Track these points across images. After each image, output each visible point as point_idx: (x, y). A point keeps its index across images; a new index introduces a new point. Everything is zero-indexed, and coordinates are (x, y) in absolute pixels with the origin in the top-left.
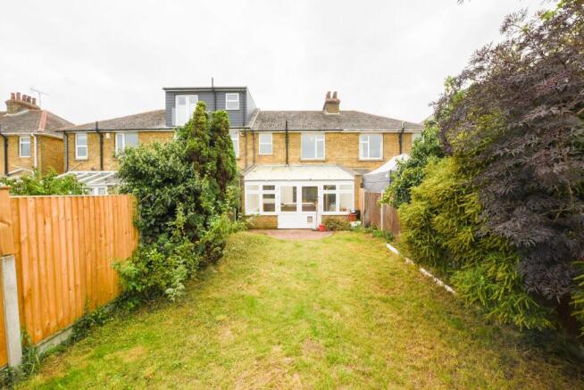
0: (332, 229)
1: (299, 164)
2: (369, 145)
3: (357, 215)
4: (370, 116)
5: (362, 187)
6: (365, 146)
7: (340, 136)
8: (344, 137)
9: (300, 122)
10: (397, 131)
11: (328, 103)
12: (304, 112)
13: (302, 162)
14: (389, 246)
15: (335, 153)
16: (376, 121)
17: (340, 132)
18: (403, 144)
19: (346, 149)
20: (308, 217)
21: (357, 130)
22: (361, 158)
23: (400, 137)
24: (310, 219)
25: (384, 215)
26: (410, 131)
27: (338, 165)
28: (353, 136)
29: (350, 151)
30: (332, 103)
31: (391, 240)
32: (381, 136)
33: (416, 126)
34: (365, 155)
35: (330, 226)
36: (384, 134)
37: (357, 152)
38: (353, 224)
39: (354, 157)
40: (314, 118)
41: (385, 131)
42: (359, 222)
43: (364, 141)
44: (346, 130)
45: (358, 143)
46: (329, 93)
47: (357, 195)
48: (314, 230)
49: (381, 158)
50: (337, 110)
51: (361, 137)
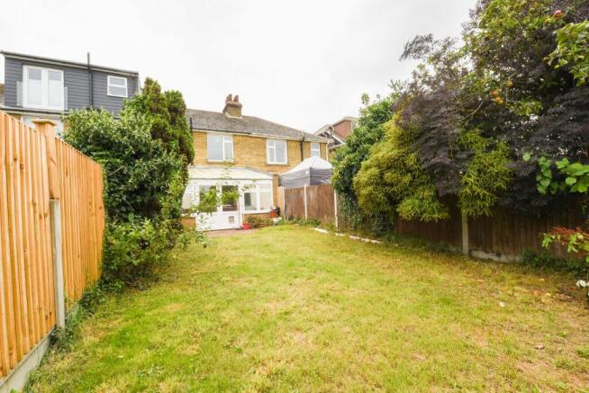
0: (256, 227)
1: (207, 166)
2: (275, 151)
3: (277, 212)
4: (273, 124)
5: (280, 185)
6: (272, 150)
7: (248, 139)
8: (252, 141)
9: (203, 121)
10: (298, 139)
11: (228, 106)
12: (203, 112)
13: (209, 163)
14: (316, 229)
15: (243, 156)
16: (278, 129)
17: (248, 135)
18: (304, 151)
19: (255, 153)
20: (230, 217)
21: (264, 135)
22: (269, 162)
23: (301, 145)
24: (231, 219)
25: (308, 206)
26: (309, 139)
27: (248, 168)
28: (261, 140)
29: (258, 155)
30: (233, 105)
31: (317, 224)
32: (285, 143)
33: (313, 136)
34: (272, 160)
35: (253, 223)
36: (288, 141)
37: (265, 156)
38: (275, 220)
39: (263, 160)
40: (216, 119)
41: (288, 138)
42: (280, 218)
43: (271, 146)
44: (254, 134)
45: (265, 147)
46: (231, 95)
47: (275, 193)
48: (237, 229)
49: (286, 163)
50: (239, 114)
51: (268, 141)
